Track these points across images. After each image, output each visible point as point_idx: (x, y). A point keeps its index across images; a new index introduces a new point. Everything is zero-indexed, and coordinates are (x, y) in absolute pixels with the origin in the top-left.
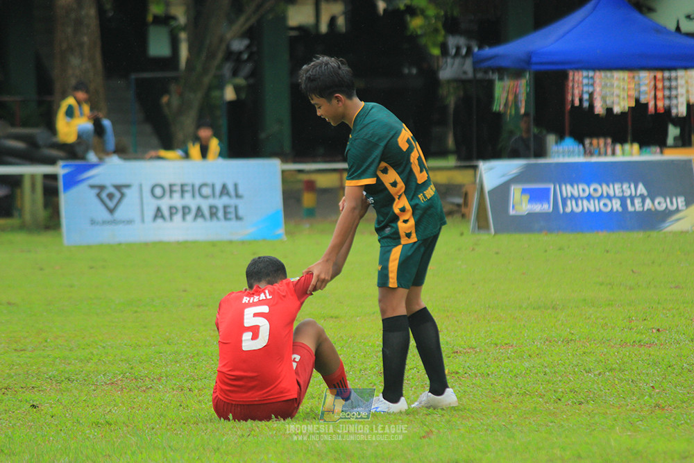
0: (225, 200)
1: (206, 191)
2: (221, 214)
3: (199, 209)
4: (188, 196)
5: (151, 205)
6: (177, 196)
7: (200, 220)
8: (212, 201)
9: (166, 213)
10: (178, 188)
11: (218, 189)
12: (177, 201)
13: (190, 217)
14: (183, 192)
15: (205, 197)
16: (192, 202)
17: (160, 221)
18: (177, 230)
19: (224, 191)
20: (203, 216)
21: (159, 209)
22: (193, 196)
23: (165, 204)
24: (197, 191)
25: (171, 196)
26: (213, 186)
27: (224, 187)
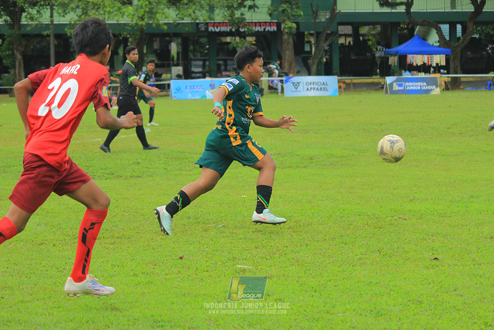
0: (324, 86)
1: (319, 84)
2: (323, 89)
3: (317, 88)
4: (315, 85)
5: (306, 87)
6: (312, 85)
7: (318, 91)
8: (320, 86)
9: (309, 89)
10: (312, 83)
11: (322, 83)
12: (312, 86)
13: (315, 90)
14: (313, 84)
15: (319, 85)
16: (316, 87)
17: (308, 91)
18: (312, 93)
19: (324, 84)
23: (309, 87)
24: (317, 84)
26: (321, 83)
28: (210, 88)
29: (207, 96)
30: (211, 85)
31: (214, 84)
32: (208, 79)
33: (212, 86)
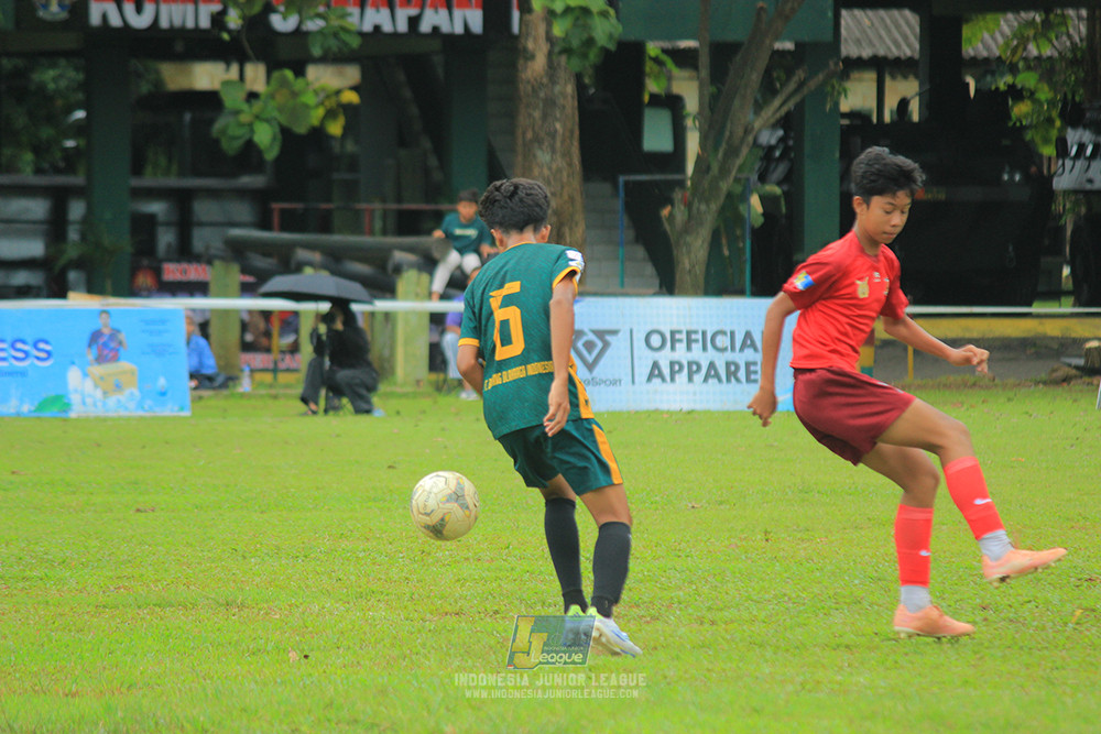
0: (748, 354)
1: (722, 341)
2: (742, 374)
3: (712, 365)
4: (697, 347)
5: (645, 359)
6: (681, 347)
7: (712, 383)
8: (729, 356)
9: (666, 371)
10: (683, 336)
11: (739, 338)
12: (682, 353)
13: (698, 378)
14: (689, 342)
15: (721, 350)
17: (656, 381)
18: (679, 395)
19: (748, 341)
20: (717, 376)
21: (656, 365)
22: (705, 348)
23: (663, 360)
24: (710, 340)
25: (673, 348)
26: (732, 334)
27: (748, 335)
28: (91, 355)
29: (75, 399)
30: (95, 336)
31: (115, 333)
32: (79, 302)
33: (104, 346)
